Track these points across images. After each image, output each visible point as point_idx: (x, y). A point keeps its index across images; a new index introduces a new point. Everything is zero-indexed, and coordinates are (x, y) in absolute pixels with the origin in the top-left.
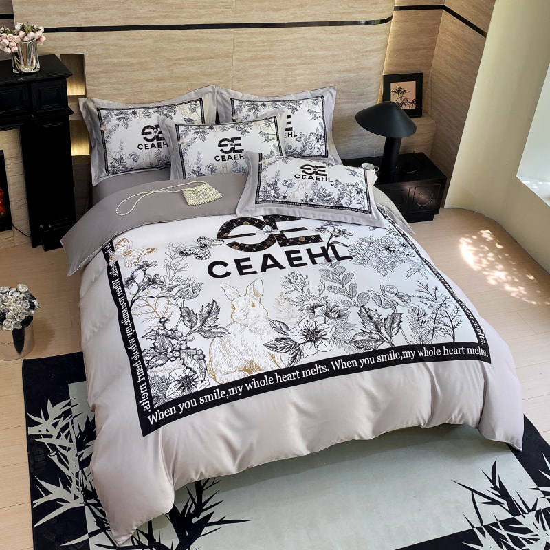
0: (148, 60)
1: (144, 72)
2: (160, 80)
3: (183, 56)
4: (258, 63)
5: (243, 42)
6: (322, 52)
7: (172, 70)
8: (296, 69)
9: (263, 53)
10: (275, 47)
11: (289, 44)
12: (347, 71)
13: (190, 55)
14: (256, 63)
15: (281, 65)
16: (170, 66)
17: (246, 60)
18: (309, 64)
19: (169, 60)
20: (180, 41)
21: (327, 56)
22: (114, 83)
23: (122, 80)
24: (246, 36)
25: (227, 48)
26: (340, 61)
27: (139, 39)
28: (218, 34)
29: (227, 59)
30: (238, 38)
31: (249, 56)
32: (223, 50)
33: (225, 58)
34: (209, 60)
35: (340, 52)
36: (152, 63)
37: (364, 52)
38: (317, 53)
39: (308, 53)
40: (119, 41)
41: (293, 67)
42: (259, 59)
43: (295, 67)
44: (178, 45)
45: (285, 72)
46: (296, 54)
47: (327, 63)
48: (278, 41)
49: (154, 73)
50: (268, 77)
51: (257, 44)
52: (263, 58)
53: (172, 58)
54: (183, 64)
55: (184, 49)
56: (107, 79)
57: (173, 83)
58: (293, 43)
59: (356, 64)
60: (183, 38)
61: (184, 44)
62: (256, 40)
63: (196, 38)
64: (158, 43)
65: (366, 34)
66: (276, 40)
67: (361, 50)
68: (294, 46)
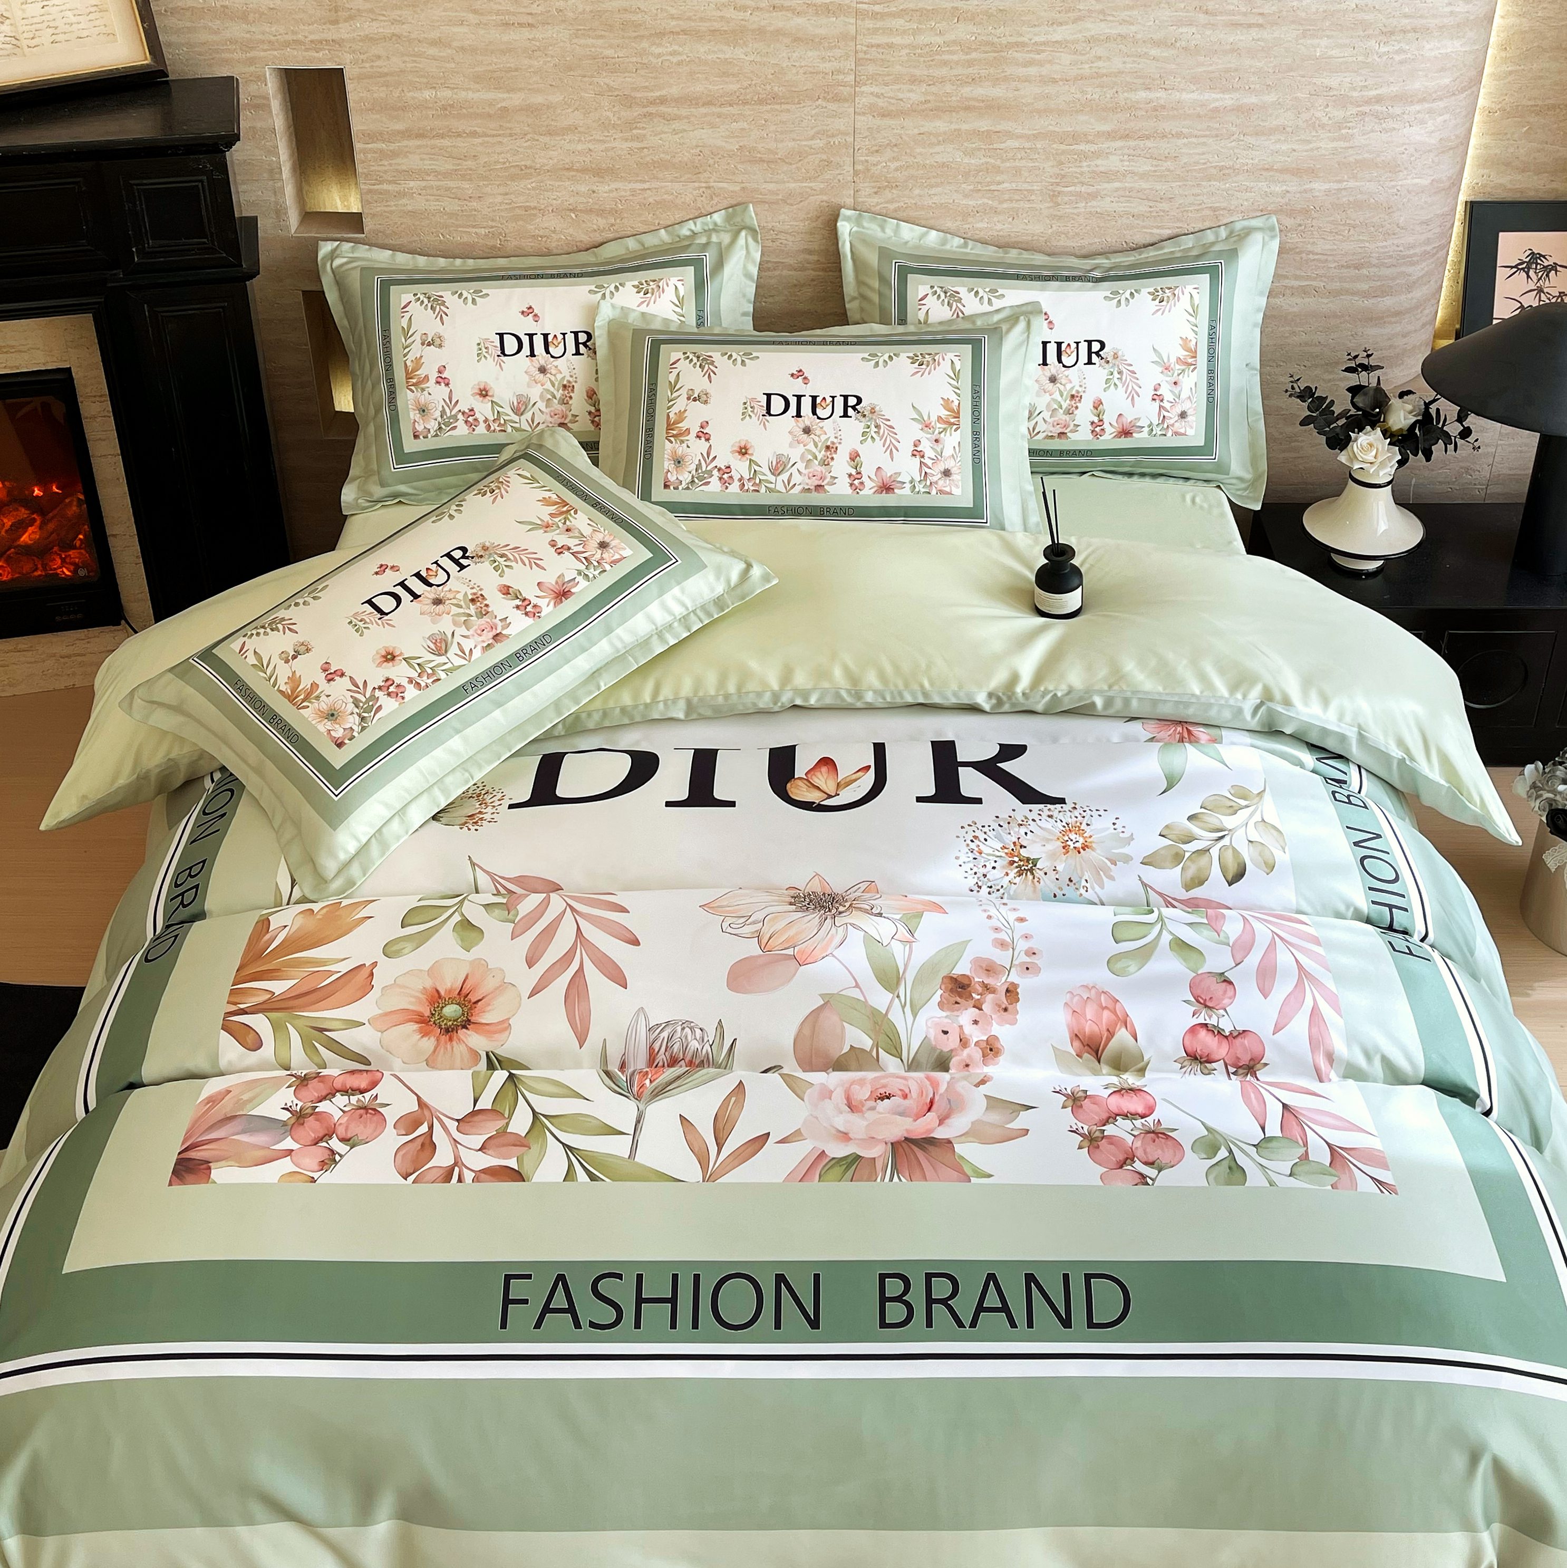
0: (556, 98)
1: (546, 139)
2: (599, 172)
3: (675, 91)
4: (953, 127)
5: (890, 46)
6: (1195, 96)
7: (638, 138)
8: (1097, 155)
9: (966, 91)
10: (1009, 70)
11: (1066, 58)
12: (1297, 172)
13: (698, 88)
14: (941, 125)
15: (1036, 137)
16: (630, 125)
17: (902, 113)
18: (1148, 137)
19: (628, 101)
20: (662, 34)
21: (1216, 110)
22: (447, 175)
23: (470, 163)
24: (901, 21)
25: (836, 65)
26: (1272, 131)
28: (799, 13)
29: (832, 106)
30: (875, 31)
31: (915, 96)
32: (817, 73)
33: (824, 104)
34: (769, 107)
35: (1270, 98)
36: (570, 110)
37: (1368, 102)
38: (1176, 95)
39: (1142, 95)
40: (456, 29)
41: (1082, 147)
42: (952, 110)
43: (1093, 148)
44: (657, 50)
45: (1050, 164)
46: (1096, 96)
47: (1217, 136)
48: (1023, 45)
49: (580, 147)
50: (988, 179)
51: (946, 57)
52: (968, 109)
53: (638, 95)
54: (677, 118)
55: (679, 63)
56: (422, 159)
57: (646, 186)
58: (1081, 58)
59: (1335, 144)
60: (674, 23)
61: (676, 47)
62: (939, 40)
63: (717, 25)
64: (590, 41)
65: (1377, 32)
66: (1017, 44)
67: (1355, 94)
68: (1087, 66)
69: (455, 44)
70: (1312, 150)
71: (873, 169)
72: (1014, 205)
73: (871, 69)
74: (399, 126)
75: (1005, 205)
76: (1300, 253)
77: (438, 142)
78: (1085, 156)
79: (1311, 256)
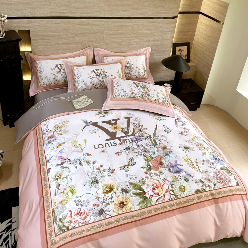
0: (62, 34)
1: (60, 39)
2: (68, 44)
3: (79, 32)
5: (109, 26)
6: (146, 32)
7: (74, 39)
9: (118, 32)
11: (130, 27)
12: (157, 41)
13: (82, 32)
14: (115, 36)
15: (127, 37)
16: (73, 37)
17: (110, 35)
18: (140, 37)
19: (72, 34)
20: (78, 25)
21: (148, 33)
22: (45, 45)
23: (49, 43)
24: (110, 23)
25: (101, 28)
26: (155, 36)
27: (58, 24)
28: (96, 22)
29: (101, 34)
30: (106, 24)
31: (111, 32)
32: (99, 30)
34: (92, 34)
36: (64, 35)
38: (143, 32)
39: (139, 32)
40: (48, 24)
41: (132, 38)
42: (116, 34)
44: (77, 27)
45: (128, 41)
46: (134, 32)
47: (148, 37)
48: (125, 25)
49: (66, 40)
50: (120, 43)
52: (118, 34)
53: (74, 33)
54: (80, 36)
55: (80, 29)
56: (42, 43)
57: (75, 45)
58: (132, 27)
59: (161, 37)
61: (80, 26)
62: (115, 25)
63: (86, 23)
64: (67, 26)
67: (164, 31)
69: (48, 26)
70: (159, 38)
71: (106, 42)
72: (124, 46)
74: (39, 38)
77: (44, 40)
78: (132, 40)
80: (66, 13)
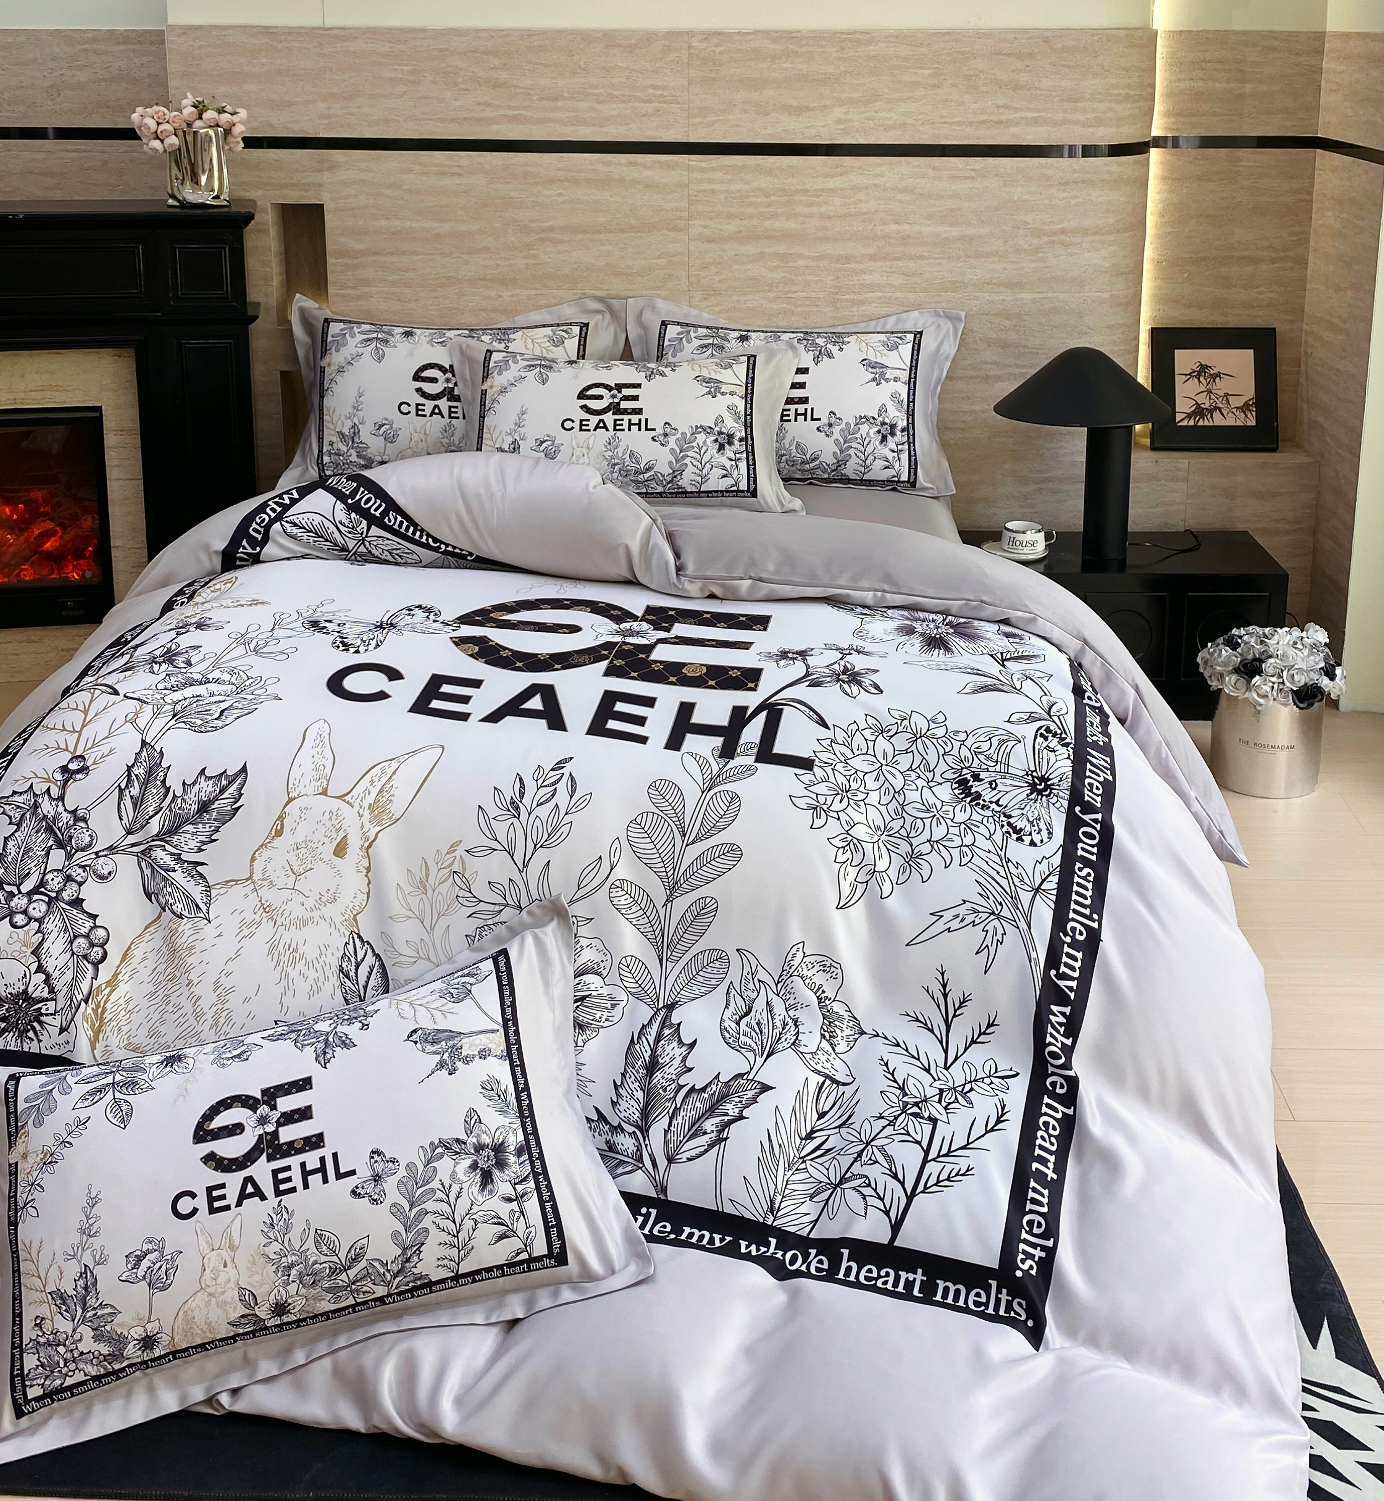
0: (476, 227)
1: (465, 257)
2: (505, 282)
3: (561, 222)
4: (759, 250)
5: (713, 191)
6: (930, 228)
7: (534, 257)
8: (863, 272)
9: (768, 224)
10: (797, 209)
11: (837, 201)
12: (1009, 285)
13: (577, 220)
14: (750, 249)
15: (819, 258)
16: (529, 247)
17: (722, 240)
18: (898, 259)
19: (526, 230)
20: (551, 181)
21: (947, 238)
22: (393, 283)
23: (411, 275)
24: (718, 175)
25: (674, 204)
26: (988, 255)
27: (453, 174)
28: (648, 168)
29: (673, 234)
30: (701, 181)
31: (731, 227)
32: (662, 210)
33: (667, 233)
34: (627, 235)
35: (985, 230)
36: (485, 236)
37: (1055, 233)
38: (917, 228)
39: (893, 227)
40: (405, 176)
41: (853, 266)
42: (758, 238)
43: (861, 266)
44: (547, 193)
45: (831, 278)
46: (861, 228)
47: (949, 258)
48: (807, 191)
49: (490, 263)
50: (787, 289)
51: (752, 200)
52: (769, 237)
53: (534, 225)
54: (561, 242)
55: (563, 202)
56: (376, 271)
57: (539, 292)
58: (848, 201)
59: (1034, 265)
60: (560, 174)
61: (561, 191)
62: (747, 187)
63: (591, 176)
64: (500, 186)
65: (1056, 182)
66: (802, 190)
67: (1046, 227)
68: (852, 206)
69: (406, 187)
70: (1018, 269)
71: (703, 281)
72: (807, 309)
73: (700, 207)
74: (363, 247)
75: (799, 309)
76: (1018, 347)
77: (388, 259)
78: (855, 272)
79: (1026, 350)
80: (492, 121)
